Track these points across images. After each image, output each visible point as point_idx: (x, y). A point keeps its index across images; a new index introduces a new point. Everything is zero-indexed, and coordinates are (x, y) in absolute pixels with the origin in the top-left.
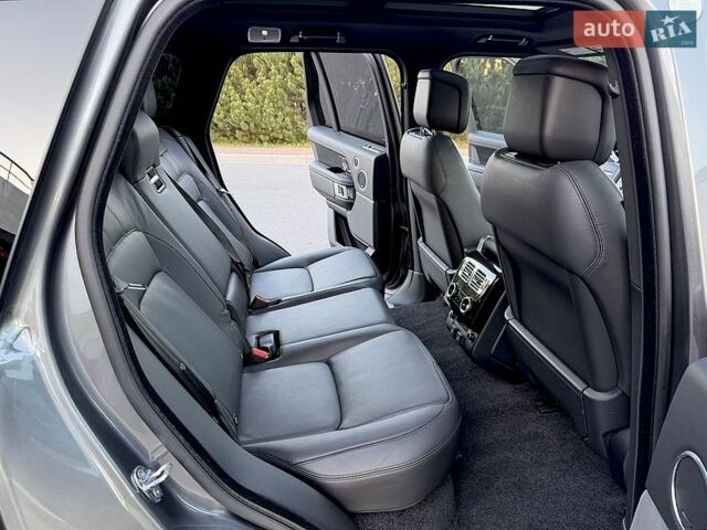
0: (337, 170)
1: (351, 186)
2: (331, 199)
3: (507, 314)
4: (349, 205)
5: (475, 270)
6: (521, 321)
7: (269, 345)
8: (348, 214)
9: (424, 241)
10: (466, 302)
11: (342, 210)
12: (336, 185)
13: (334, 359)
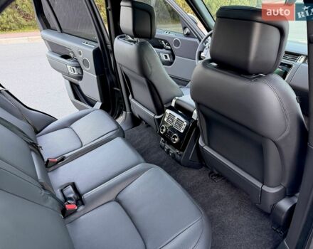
0: (66, 57)
1: (79, 67)
2: (66, 74)
3: (201, 142)
4: (80, 78)
5: (176, 118)
6: (209, 145)
7: (71, 196)
8: (80, 83)
9: (133, 97)
10: (175, 137)
11: (75, 81)
12: (69, 67)
13: (120, 197)
